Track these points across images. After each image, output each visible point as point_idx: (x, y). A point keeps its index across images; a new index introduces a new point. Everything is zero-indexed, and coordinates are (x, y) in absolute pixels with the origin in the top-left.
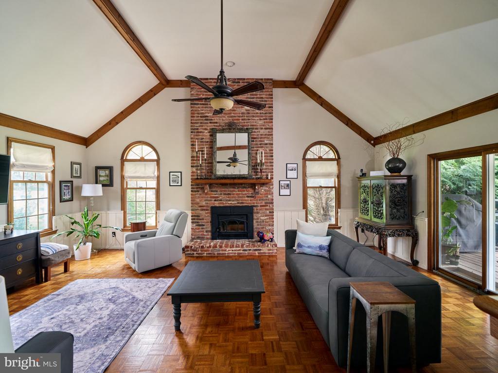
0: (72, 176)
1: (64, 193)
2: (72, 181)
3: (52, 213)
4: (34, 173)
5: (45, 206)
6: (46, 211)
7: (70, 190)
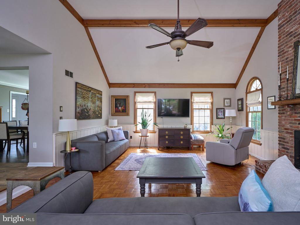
0: (224, 106)
1: (219, 114)
2: (224, 108)
3: (212, 123)
4: (204, 105)
5: (208, 120)
6: (209, 122)
7: (223, 113)
